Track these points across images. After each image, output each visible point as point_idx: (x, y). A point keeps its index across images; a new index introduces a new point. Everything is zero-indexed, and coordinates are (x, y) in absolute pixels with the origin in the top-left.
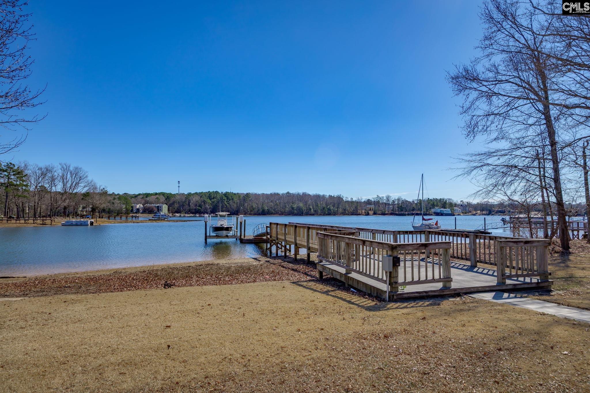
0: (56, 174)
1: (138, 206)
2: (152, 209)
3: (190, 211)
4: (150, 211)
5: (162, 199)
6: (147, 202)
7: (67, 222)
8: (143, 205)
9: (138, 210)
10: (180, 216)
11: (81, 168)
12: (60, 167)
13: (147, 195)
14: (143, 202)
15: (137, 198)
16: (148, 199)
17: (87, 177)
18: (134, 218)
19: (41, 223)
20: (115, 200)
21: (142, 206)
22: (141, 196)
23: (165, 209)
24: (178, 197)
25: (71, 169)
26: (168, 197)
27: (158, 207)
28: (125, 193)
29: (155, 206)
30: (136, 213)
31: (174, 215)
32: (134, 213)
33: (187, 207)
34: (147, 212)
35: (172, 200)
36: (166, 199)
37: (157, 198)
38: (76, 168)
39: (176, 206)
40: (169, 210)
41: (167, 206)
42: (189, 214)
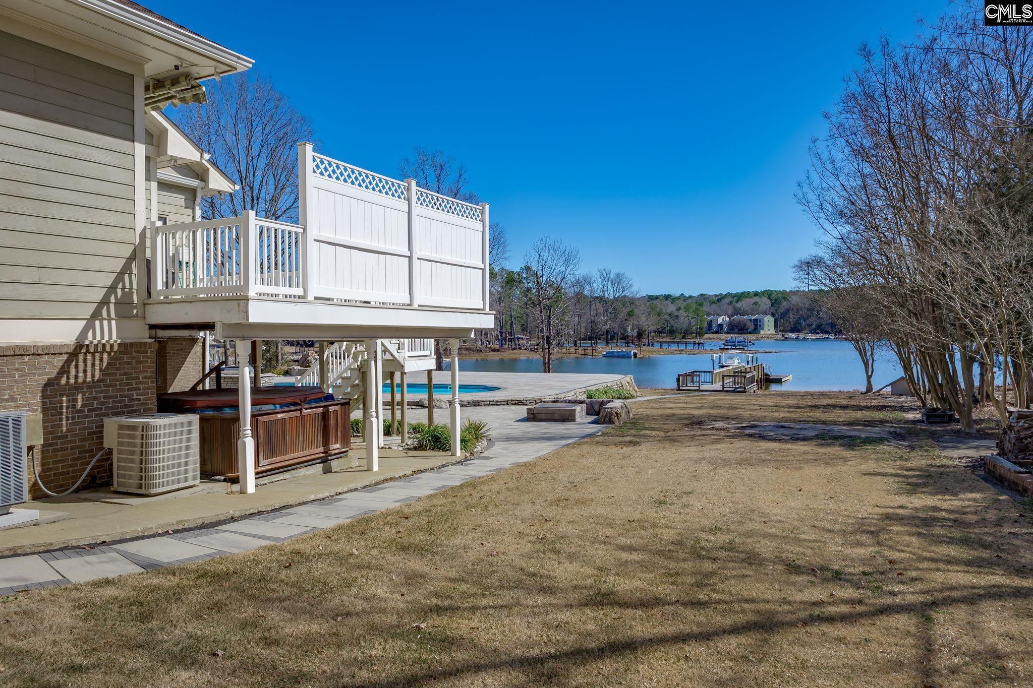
0: (595, 285)
1: (720, 320)
2: (745, 325)
3: (819, 329)
4: (741, 330)
5: (765, 303)
6: (737, 312)
7: (608, 353)
8: (729, 317)
9: (720, 326)
10: (797, 338)
11: (623, 274)
12: (599, 274)
13: (740, 297)
14: (730, 312)
15: (720, 304)
16: (739, 305)
17: (631, 286)
18: (697, 345)
19: (583, 352)
20: (680, 311)
21: (727, 319)
22: (727, 300)
23: (769, 323)
24: (795, 300)
25: (612, 276)
26: (776, 299)
27: (756, 320)
28: (702, 295)
29: (750, 320)
30: (716, 332)
31: (786, 336)
32: (713, 333)
33: (814, 321)
34: (737, 330)
35: (785, 305)
36: (772, 305)
37: (755, 303)
38: (618, 275)
39: (792, 317)
40: (776, 327)
41: (772, 319)
42: (818, 333)
